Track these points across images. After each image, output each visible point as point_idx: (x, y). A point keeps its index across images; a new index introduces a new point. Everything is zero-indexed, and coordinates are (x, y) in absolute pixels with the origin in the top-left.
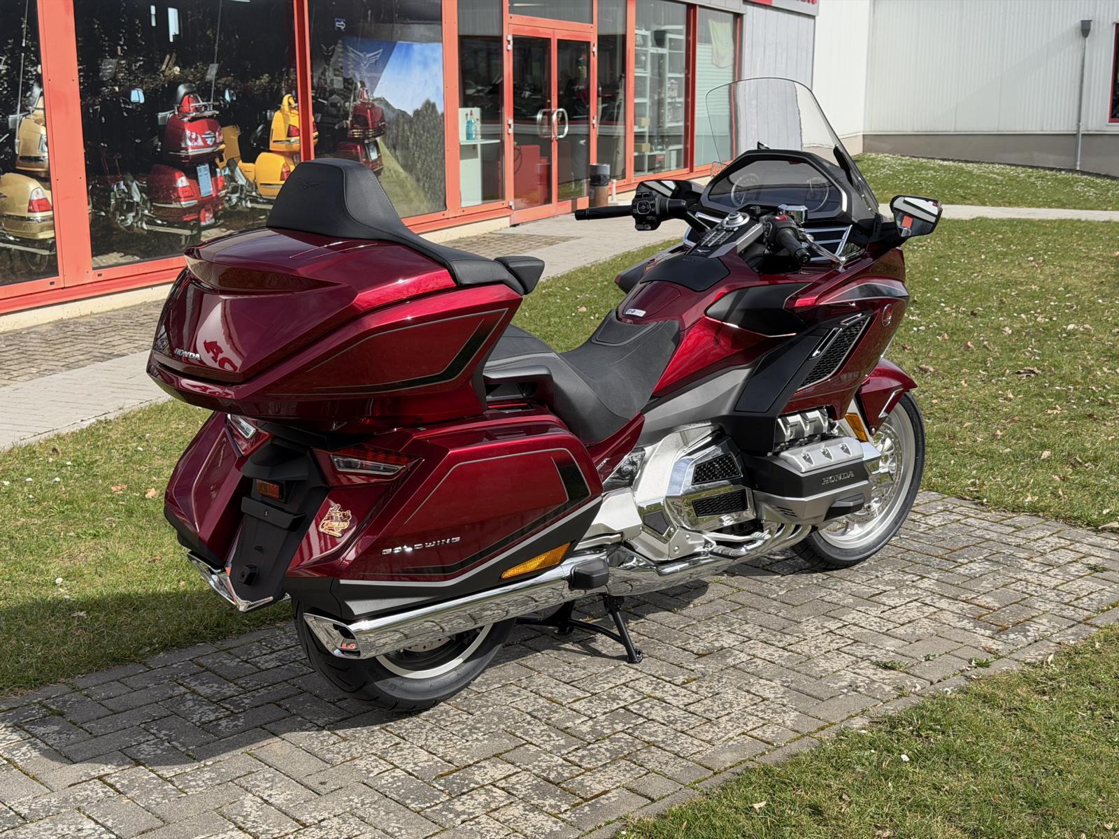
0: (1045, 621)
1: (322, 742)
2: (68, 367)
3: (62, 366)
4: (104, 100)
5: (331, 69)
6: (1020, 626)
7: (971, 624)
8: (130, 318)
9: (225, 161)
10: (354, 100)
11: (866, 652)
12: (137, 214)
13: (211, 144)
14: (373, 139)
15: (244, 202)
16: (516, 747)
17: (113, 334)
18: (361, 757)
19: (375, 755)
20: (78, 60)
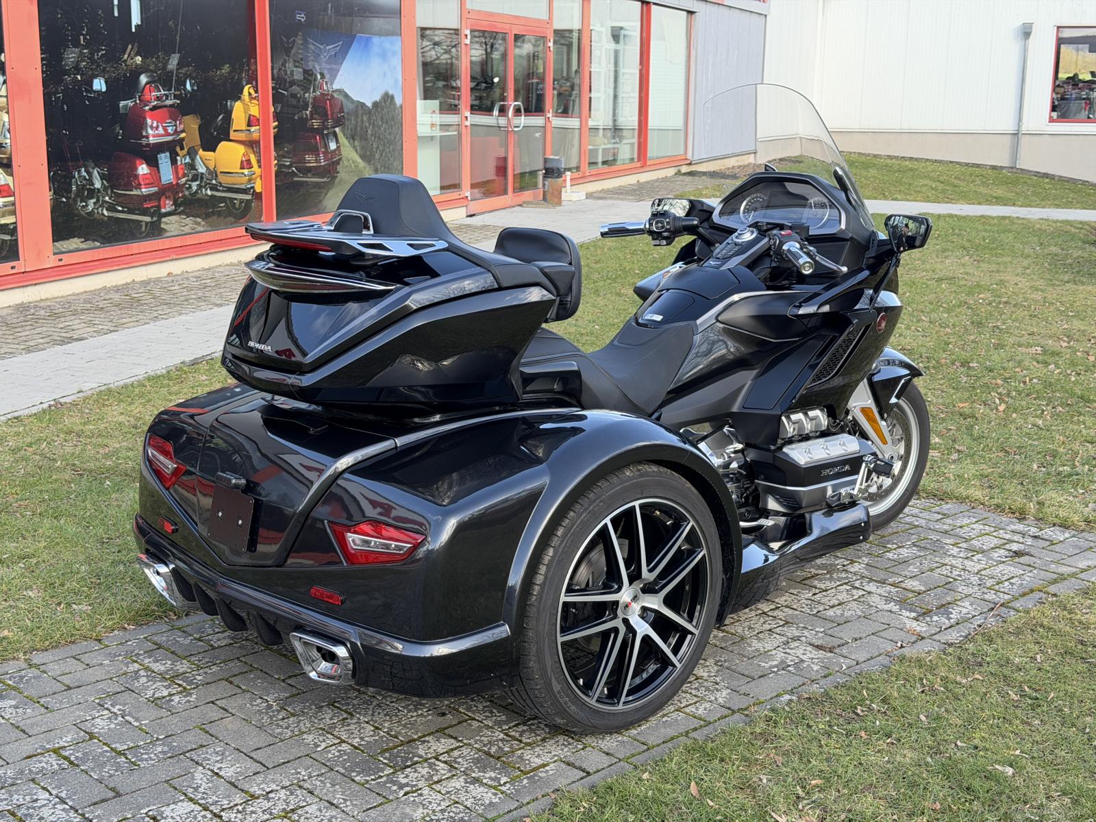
0: (967, 604)
1: (271, 717)
2: (29, 350)
3: (23, 349)
4: (67, 88)
5: (291, 60)
6: (944, 608)
7: (898, 607)
8: (90, 303)
9: (186, 150)
10: (314, 91)
11: (797, 633)
12: (98, 200)
13: (172, 132)
14: (333, 130)
15: (204, 190)
16: (460, 723)
17: (73, 317)
18: (309, 732)
19: (323, 729)
20: (41, 50)
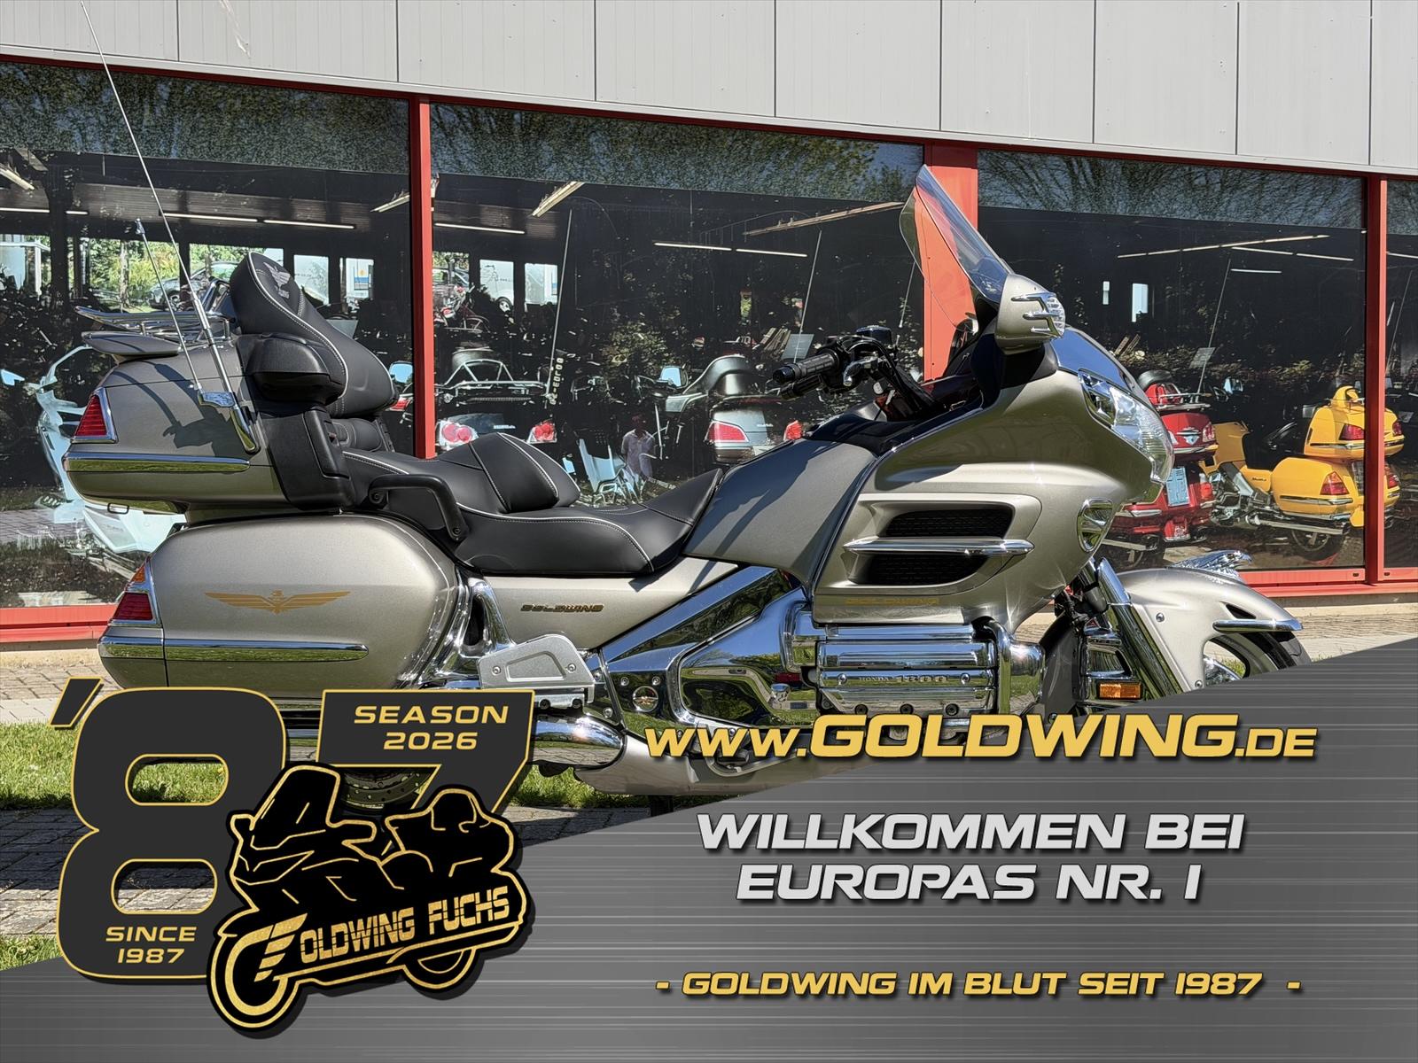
9: (1216, 466)
13: (1193, 443)
15: (1247, 517)
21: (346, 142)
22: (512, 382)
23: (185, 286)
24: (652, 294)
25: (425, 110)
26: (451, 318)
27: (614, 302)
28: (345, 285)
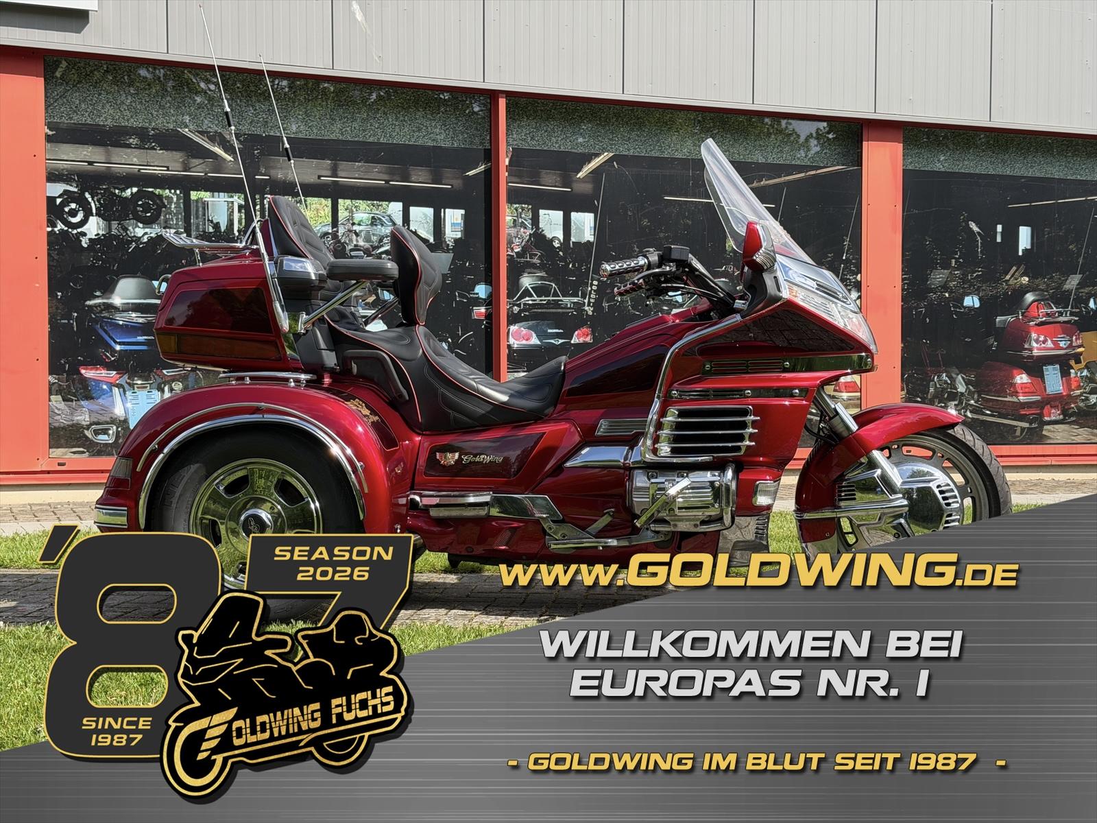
4: (931, 304)
9: (1083, 364)
12: (961, 403)
20: (902, 271)
21: (446, 126)
22: (561, 298)
23: (335, 229)
24: (662, 235)
25: (502, 102)
26: (518, 252)
27: (635, 240)
28: (445, 227)
